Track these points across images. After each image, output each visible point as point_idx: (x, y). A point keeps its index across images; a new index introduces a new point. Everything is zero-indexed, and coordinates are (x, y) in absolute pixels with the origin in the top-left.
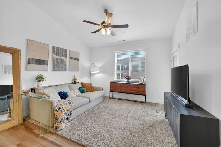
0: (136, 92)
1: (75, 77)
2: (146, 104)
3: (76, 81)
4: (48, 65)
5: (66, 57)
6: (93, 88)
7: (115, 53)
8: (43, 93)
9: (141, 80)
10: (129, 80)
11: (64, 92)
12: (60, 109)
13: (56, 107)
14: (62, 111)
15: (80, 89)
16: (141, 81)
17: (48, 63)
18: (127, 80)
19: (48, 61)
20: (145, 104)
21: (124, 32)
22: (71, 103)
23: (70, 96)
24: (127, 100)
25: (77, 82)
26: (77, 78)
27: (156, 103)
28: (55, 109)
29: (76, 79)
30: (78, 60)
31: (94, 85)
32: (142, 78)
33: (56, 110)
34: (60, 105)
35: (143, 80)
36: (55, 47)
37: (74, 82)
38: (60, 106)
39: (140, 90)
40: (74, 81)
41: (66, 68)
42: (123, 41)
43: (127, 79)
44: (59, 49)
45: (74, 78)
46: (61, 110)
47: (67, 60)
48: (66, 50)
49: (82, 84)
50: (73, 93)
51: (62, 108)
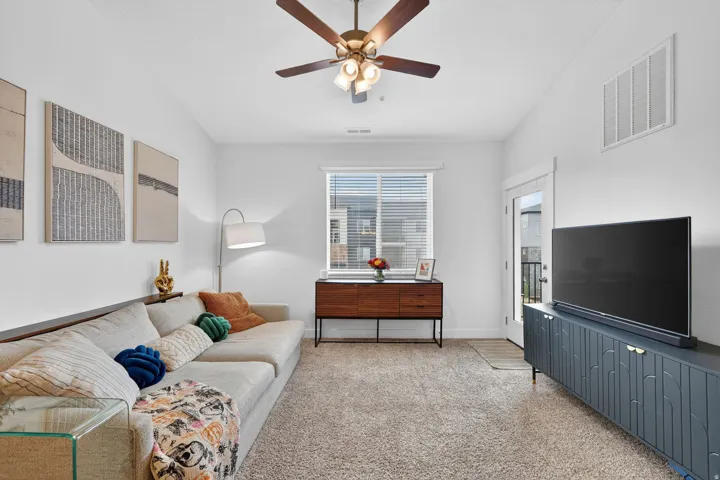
0: (410, 309)
1: (164, 269)
2: (443, 348)
3: (171, 288)
4: (21, 207)
5: (119, 168)
6: (253, 310)
7: (328, 176)
8: (39, 382)
9: (422, 268)
10: (384, 272)
11: (139, 349)
12: (187, 456)
13: (160, 454)
14: (202, 467)
15: (208, 323)
16: (426, 274)
17: (21, 198)
18: (375, 272)
19: (21, 184)
20: (441, 346)
21: (382, 99)
22: (225, 406)
23: (176, 366)
24: (378, 341)
25: (175, 290)
26: (170, 274)
27: (471, 340)
28: (159, 466)
29: (170, 280)
30: (172, 190)
31: (252, 300)
32: (427, 264)
33: (171, 469)
34: (177, 432)
35: (431, 269)
36: (61, 109)
37: (157, 292)
38: (179, 440)
39: (424, 303)
40: (161, 290)
41: (121, 223)
42: (349, 131)
43: (377, 267)
44: (87, 125)
45: (158, 273)
46: (194, 458)
47: (125, 185)
48: (119, 136)
49: (205, 298)
50: (184, 347)
51: (196, 447)
